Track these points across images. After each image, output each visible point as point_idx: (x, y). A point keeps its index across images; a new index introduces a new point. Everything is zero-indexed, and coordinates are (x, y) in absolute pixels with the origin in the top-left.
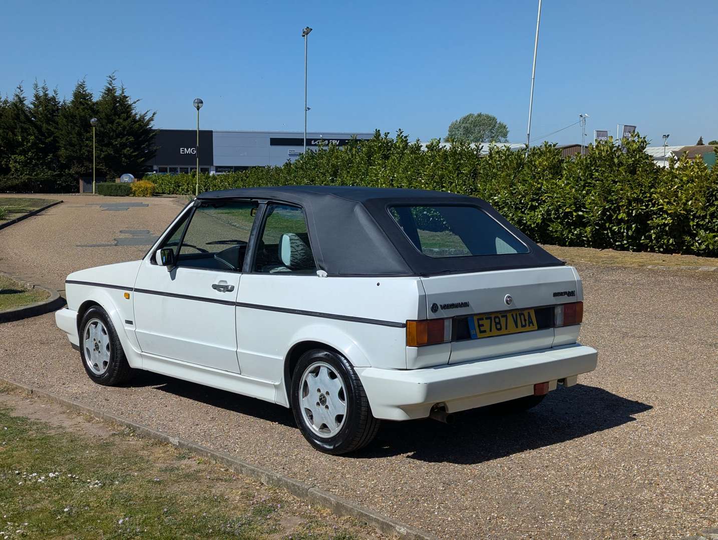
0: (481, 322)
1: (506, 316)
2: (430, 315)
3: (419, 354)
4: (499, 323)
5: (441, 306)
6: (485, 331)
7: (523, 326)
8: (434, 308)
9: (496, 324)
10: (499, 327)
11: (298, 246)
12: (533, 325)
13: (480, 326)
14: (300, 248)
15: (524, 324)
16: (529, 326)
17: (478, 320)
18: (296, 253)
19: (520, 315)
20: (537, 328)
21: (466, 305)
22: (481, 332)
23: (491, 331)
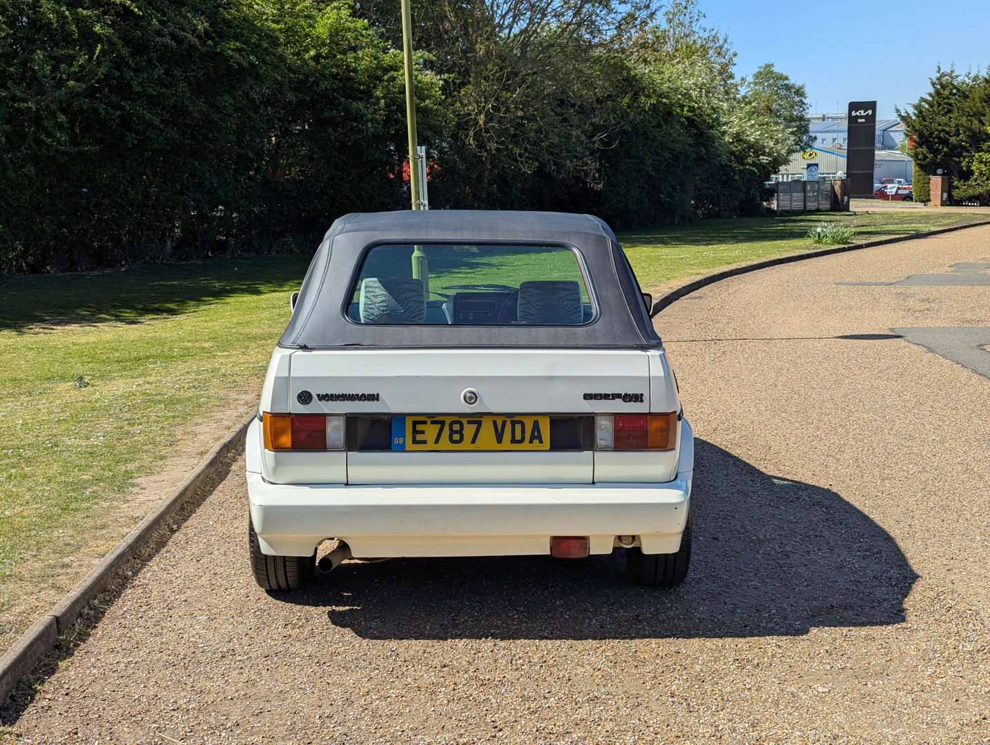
0: (419, 427)
1: (479, 424)
2: (297, 408)
3: (278, 463)
4: (460, 432)
5: (318, 395)
6: (425, 442)
7: (513, 441)
8: (305, 397)
9: (452, 432)
10: (456, 437)
11: (376, 296)
12: (541, 442)
13: (415, 432)
14: (379, 299)
15: (518, 437)
16: (531, 442)
17: (415, 423)
18: (371, 306)
19: (513, 423)
20: (548, 448)
21: (374, 398)
22: (415, 442)
23: (437, 442)
